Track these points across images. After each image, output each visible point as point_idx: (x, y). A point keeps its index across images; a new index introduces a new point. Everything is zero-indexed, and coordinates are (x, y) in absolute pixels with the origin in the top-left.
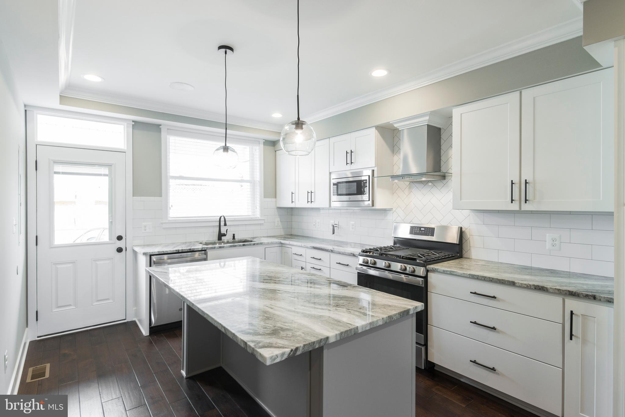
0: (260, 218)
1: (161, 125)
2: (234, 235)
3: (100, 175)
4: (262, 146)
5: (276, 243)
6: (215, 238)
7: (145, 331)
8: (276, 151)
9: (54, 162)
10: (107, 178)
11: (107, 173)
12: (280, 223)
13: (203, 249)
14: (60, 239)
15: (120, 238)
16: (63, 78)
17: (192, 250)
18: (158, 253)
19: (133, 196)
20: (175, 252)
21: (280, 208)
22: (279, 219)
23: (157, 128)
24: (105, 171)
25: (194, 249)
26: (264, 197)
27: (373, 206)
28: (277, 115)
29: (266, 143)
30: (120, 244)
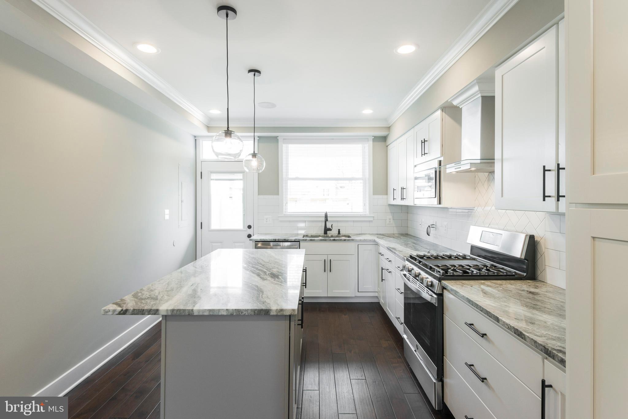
0: (369, 215)
1: (278, 137)
2: (339, 230)
3: (238, 180)
4: (370, 143)
5: (370, 241)
6: (322, 232)
8: (387, 146)
9: (211, 172)
10: (242, 182)
11: (241, 178)
12: (392, 221)
13: (296, 240)
14: (214, 225)
15: (249, 227)
17: (286, 240)
18: (260, 241)
19: (258, 195)
20: (273, 240)
21: (391, 205)
22: (391, 217)
23: (276, 139)
24: (240, 176)
25: (288, 239)
26: (373, 194)
27: (440, 203)
28: (368, 112)
29: (376, 139)
30: (250, 231)
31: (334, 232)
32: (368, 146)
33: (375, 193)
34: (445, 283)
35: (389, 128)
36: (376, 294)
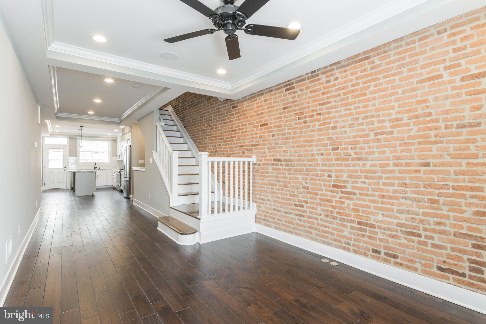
0: (110, 163)
2: (100, 167)
3: (61, 151)
4: (111, 141)
5: (110, 170)
6: (94, 168)
7: (70, 189)
8: (116, 143)
9: (49, 148)
11: (63, 151)
14: (50, 167)
15: (65, 167)
16: (50, 132)
19: (69, 156)
21: (117, 160)
22: (118, 164)
23: (76, 139)
26: (112, 157)
28: (109, 134)
29: (113, 140)
30: (65, 169)
31: (98, 168)
32: (110, 142)
33: (112, 156)
34: (121, 171)
35: (117, 138)
36: (112, 185)
